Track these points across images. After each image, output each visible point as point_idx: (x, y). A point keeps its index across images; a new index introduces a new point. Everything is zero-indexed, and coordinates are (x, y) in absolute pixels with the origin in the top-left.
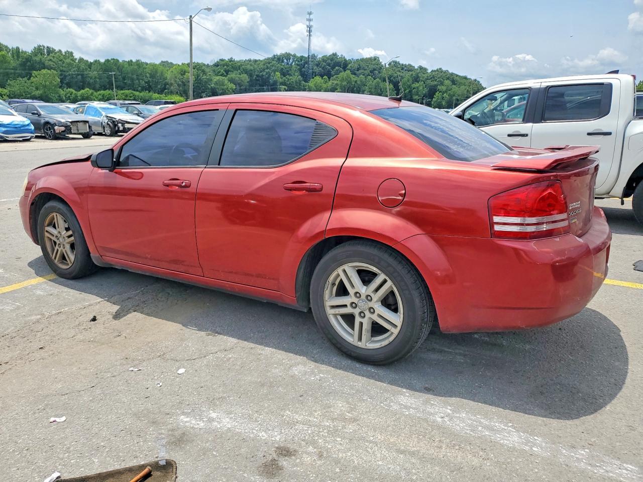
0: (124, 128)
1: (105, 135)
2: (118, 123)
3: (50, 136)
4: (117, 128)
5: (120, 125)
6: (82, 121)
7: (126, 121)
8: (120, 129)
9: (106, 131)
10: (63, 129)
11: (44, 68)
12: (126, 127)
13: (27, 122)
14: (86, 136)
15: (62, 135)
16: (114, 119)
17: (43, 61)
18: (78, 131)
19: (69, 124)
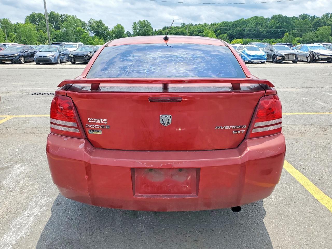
0: (319, 58)
1: (307, 62)
2: (315, 55)
3: (274, 62)
4: (314, 58)
5: (316, 56)
6: (292, 54)
7: (320, 54)
8: (316, 59)
9: (308, 60)
10: (281, 58)
11: (325, 25)
12: (320, 57)
13: (264, 54)
14: (294, 62)
15: (279, 61)
16: (314, 53)
17: (326, 22)
18: (288, 59)
19: (284, 55)
